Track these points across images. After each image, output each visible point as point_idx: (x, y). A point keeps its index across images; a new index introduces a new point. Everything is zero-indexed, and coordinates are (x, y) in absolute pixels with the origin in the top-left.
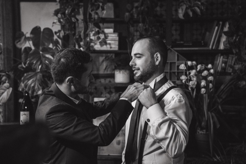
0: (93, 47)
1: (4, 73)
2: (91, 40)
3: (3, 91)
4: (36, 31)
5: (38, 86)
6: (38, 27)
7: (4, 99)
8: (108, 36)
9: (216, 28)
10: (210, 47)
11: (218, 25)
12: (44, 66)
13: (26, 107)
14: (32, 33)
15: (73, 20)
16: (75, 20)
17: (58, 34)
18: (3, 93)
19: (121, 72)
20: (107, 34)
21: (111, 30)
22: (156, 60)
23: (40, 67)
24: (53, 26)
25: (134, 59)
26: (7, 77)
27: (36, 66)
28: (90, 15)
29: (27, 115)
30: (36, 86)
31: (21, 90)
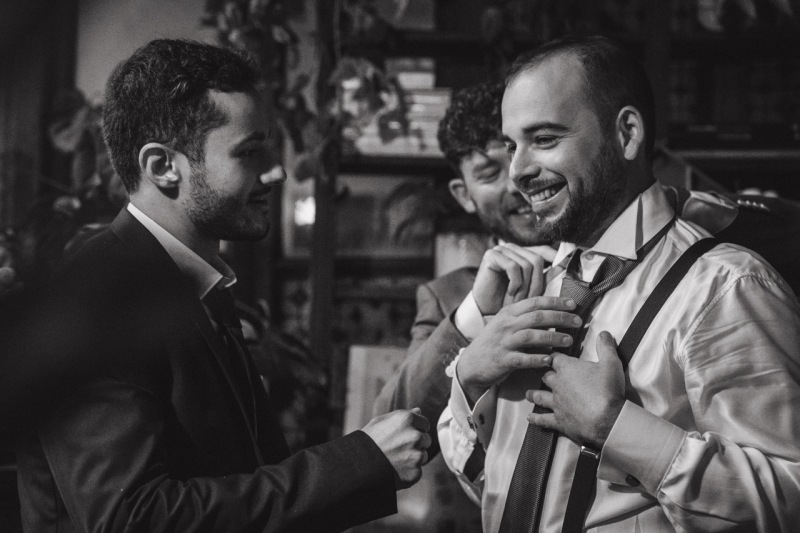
0: (351, 143)
2: (347, 117)
8: (413, 103)
15: (278, 34)
16: (283, 37)
19: (463, 242)
20: (410, 92)
21: (426, 80)
22: (622, 141)
25: (524, 151)
28: (345, 19)
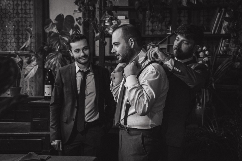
1: (33, 53)
2: (106, 26)
3: (31, 68)
4: (60, 18)
5: (58, 64)
6: (61, 15)
7: (32, 74)
8: (121, 22)
9: (219, 14)
10: (213, 32)
11: (220, 11)
12: (61, 47)
13: (49, 82)
14: (56, 20)
15: (91, 8)
16: (92, 9)
17: (79, 21)
18: (31, 69)
20: (120, 20)
21: (123, 17)
22: (131, 45)
23: (59, 47)
24: (74, 13)
26: (36, 57)
27: (55, 47)
29: (50, 88)
30: (57, 63)
31: (46, 67)
